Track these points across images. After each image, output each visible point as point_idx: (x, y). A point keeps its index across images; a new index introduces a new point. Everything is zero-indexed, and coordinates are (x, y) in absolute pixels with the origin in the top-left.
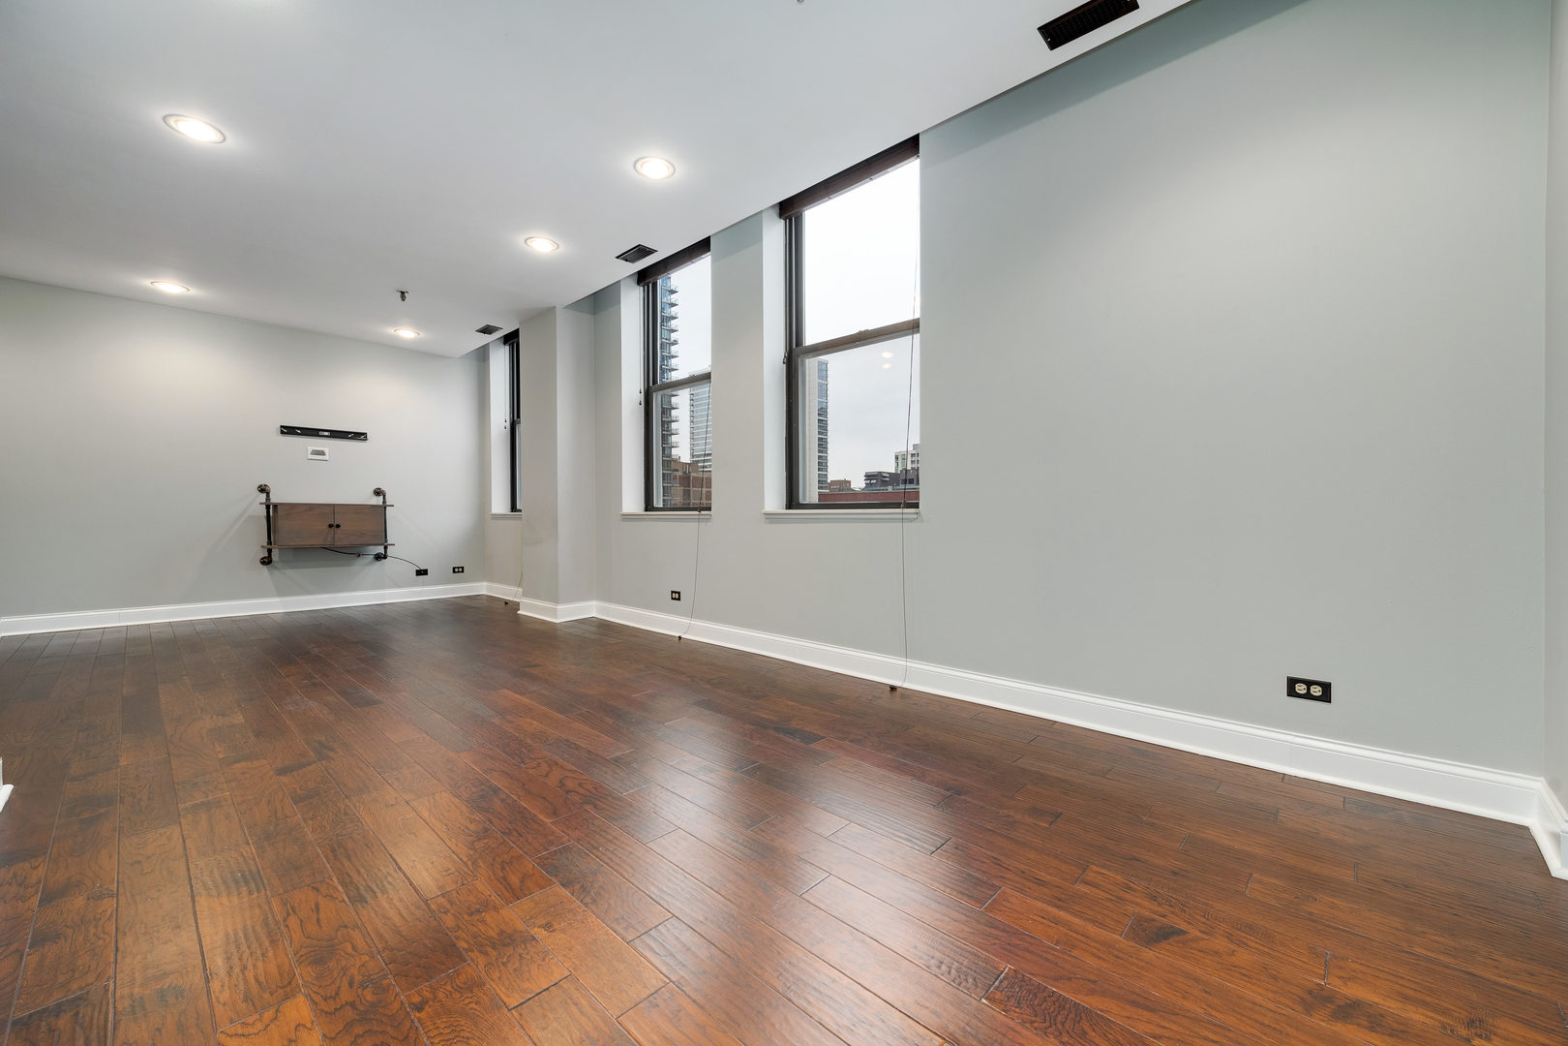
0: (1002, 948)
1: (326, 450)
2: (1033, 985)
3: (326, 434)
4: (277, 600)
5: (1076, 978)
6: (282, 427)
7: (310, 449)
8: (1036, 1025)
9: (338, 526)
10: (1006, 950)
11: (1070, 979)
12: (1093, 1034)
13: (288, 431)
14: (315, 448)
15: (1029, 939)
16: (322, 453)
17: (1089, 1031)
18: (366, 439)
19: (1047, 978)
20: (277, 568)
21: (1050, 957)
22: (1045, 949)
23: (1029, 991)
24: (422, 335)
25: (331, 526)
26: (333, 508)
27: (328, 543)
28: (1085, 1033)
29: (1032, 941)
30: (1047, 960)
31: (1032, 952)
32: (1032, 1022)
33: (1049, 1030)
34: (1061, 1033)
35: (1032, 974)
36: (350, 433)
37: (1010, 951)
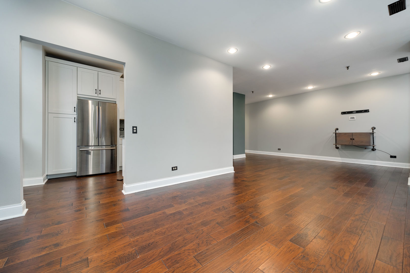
0: (145, 258)
1: (355, 117)
2: (131, 259)
3: (355, 112)
4: (340, 158)
5: (125, 270)
6: (342, 112)
7: (350, 117)
8: (122, 255)
9: (353, 139)
10: (144, 259)
11: (126, 268)
12: (111, 264)
13: (344, 113)
14: (351, 117)
15: (144, 266)
16: (354, 118)
17: (112, 264)
18: (369, 112)
19: (130, 263)
20: (340, 150)
21: (135, 268)
22: (138, 268)
23: (130, 258)
24: (382, 72)
25: (351, 139)
26: (352, 133)
27: (351, 144)
28: (113, 263)
29: (143, 267)
30: (135, 266)
31: (140, 264)
32: (123, 255)
33: (119, 257)
34: (117, 258)
35: (133, 261)
36: (363, 110)
37: (143, 260)
